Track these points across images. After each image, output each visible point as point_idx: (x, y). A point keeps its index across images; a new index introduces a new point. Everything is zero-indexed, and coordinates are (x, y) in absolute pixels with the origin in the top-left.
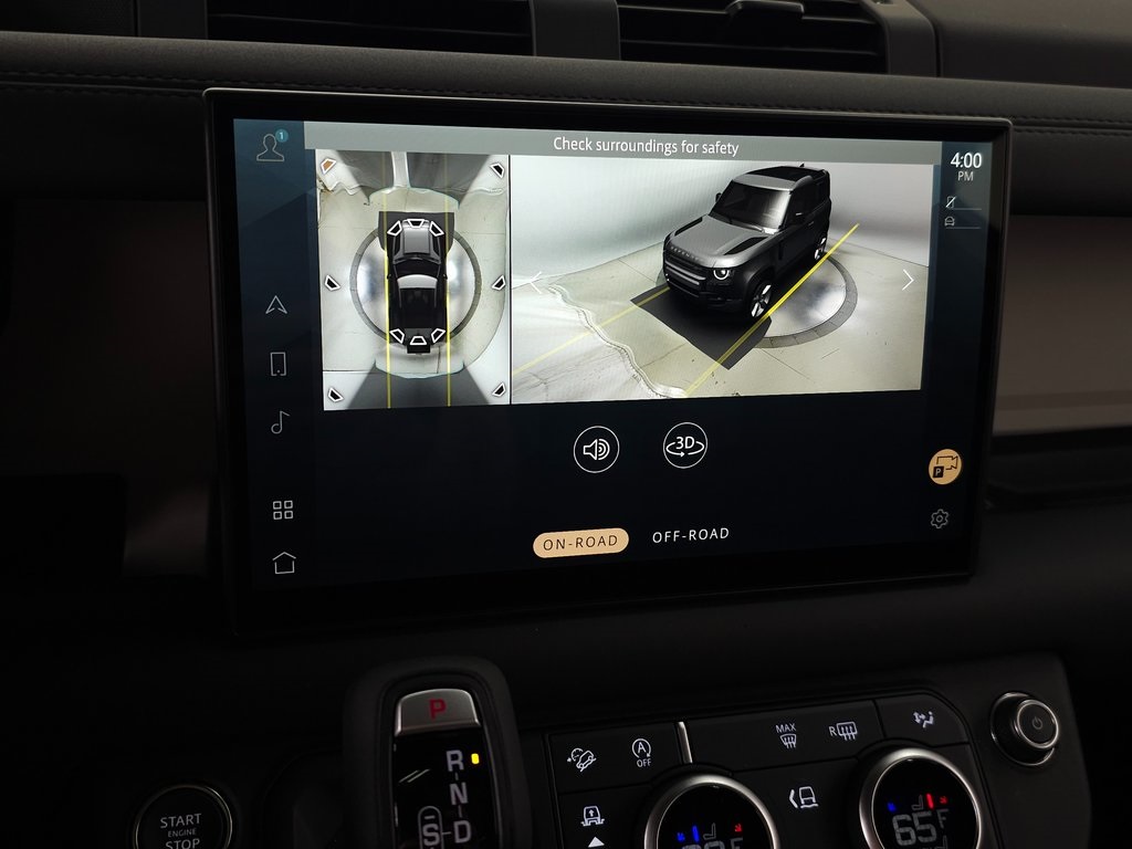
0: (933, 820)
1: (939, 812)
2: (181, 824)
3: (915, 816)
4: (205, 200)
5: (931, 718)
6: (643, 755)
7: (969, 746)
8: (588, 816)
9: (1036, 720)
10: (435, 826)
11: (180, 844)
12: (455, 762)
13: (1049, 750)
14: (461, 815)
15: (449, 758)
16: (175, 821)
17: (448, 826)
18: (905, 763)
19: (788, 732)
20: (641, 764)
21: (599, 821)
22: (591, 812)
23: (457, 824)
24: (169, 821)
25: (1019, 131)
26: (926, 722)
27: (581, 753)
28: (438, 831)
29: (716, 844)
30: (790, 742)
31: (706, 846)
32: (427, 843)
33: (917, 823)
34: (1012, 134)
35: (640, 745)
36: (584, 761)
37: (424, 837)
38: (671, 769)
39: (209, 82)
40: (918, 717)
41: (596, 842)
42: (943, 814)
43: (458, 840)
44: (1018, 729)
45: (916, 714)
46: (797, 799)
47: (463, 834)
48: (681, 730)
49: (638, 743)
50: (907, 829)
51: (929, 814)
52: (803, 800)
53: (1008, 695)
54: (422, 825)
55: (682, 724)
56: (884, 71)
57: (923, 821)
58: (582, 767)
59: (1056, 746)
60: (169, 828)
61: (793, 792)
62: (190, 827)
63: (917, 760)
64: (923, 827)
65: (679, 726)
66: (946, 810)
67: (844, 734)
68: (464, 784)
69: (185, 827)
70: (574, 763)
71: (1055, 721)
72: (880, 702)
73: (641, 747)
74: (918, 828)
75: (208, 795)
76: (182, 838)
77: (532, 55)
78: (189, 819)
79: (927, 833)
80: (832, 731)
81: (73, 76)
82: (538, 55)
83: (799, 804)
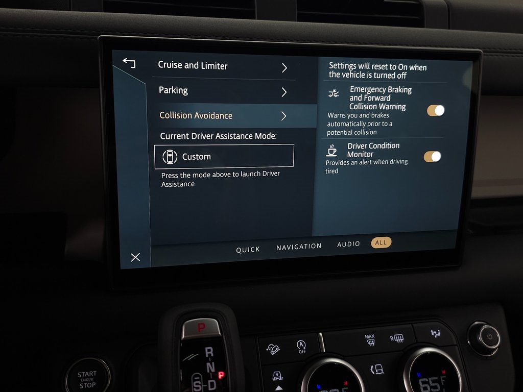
0: (438, 381)
1: (441, 377)
2: (87, 376)
3: (430, 379)
4: (99, 87)
5: (439, 333)
6: (302, 348)
7: (456, 347)
8: (275, 376)
9: (489, 335)
10: (199, 382)
11: (87, 385)
12: (209, 353)
13: (495, 349)
14: (211, 377)
15: (206, 351)
16: (85, 374)
17: (205, 382)
18: (426, 354)
19: (371, 338)
20: (301, 352)
21: (281, 378)
22: (277, 374)
23: (209, 381)
24: (82, 374)
25: (486, 55)
26: (436, 335)
27: (273, 347)
28: (201, 385)
29: (335, 390)
30: (372, 343)
31: (331, 391)
32: (195, 390)
33: (431, 382)
34: (482, 57)
35: (301, 343)
36: (274, 350)
37: (194, 387)
38: (315, 355)
39: (102, 32)
40: (433, 333)
41: (279, 388)
42: (443, 379)
43: (210, 389)
44: (480, 339)
45: (432, 331)
46: (374, 370)
47: (212, 386)
48: (320, 337)
49: (299, 342)
50: (426, 385)
51: (436, 378)
52: (377, 370)
53: (477, 323)
54: (193, 382)
55: (321, 334)
56: (423, 27)
57: (433, 381)
58: (273, 353)
59: (498, 347)
60: (82, 377)
61: (372, 367)
62: (91, 377)
63: (432, 353)
64: (433, 385)
65: (319, 335)
66: (445, 377)
67: (397, 340)
68: (213, 363)
69: (89, 377)
70: (269, 351)
71: (498, 335)
72: (414, 325)
73: (301, 344)
74: (431, 385)
75: (100, 362)
76: (87, 382)
77: (254, 19)
78: (91, 373)
79: (435, 387)
80: (392, 338)
81: (39, 30)
82: (258, 19)
83: (375, 372)
